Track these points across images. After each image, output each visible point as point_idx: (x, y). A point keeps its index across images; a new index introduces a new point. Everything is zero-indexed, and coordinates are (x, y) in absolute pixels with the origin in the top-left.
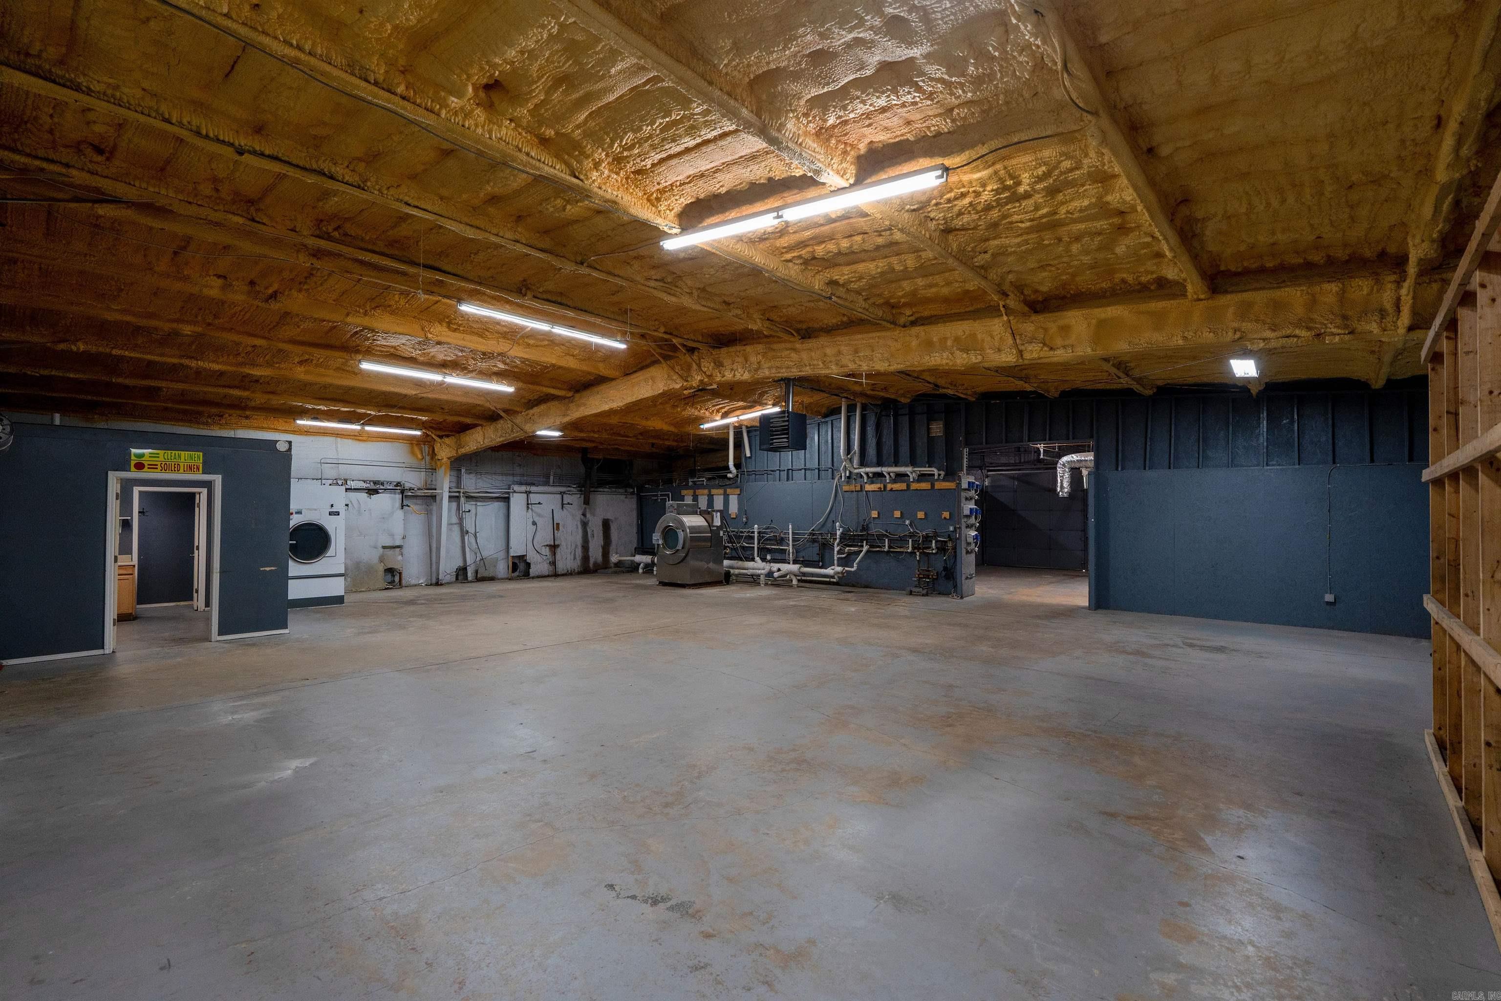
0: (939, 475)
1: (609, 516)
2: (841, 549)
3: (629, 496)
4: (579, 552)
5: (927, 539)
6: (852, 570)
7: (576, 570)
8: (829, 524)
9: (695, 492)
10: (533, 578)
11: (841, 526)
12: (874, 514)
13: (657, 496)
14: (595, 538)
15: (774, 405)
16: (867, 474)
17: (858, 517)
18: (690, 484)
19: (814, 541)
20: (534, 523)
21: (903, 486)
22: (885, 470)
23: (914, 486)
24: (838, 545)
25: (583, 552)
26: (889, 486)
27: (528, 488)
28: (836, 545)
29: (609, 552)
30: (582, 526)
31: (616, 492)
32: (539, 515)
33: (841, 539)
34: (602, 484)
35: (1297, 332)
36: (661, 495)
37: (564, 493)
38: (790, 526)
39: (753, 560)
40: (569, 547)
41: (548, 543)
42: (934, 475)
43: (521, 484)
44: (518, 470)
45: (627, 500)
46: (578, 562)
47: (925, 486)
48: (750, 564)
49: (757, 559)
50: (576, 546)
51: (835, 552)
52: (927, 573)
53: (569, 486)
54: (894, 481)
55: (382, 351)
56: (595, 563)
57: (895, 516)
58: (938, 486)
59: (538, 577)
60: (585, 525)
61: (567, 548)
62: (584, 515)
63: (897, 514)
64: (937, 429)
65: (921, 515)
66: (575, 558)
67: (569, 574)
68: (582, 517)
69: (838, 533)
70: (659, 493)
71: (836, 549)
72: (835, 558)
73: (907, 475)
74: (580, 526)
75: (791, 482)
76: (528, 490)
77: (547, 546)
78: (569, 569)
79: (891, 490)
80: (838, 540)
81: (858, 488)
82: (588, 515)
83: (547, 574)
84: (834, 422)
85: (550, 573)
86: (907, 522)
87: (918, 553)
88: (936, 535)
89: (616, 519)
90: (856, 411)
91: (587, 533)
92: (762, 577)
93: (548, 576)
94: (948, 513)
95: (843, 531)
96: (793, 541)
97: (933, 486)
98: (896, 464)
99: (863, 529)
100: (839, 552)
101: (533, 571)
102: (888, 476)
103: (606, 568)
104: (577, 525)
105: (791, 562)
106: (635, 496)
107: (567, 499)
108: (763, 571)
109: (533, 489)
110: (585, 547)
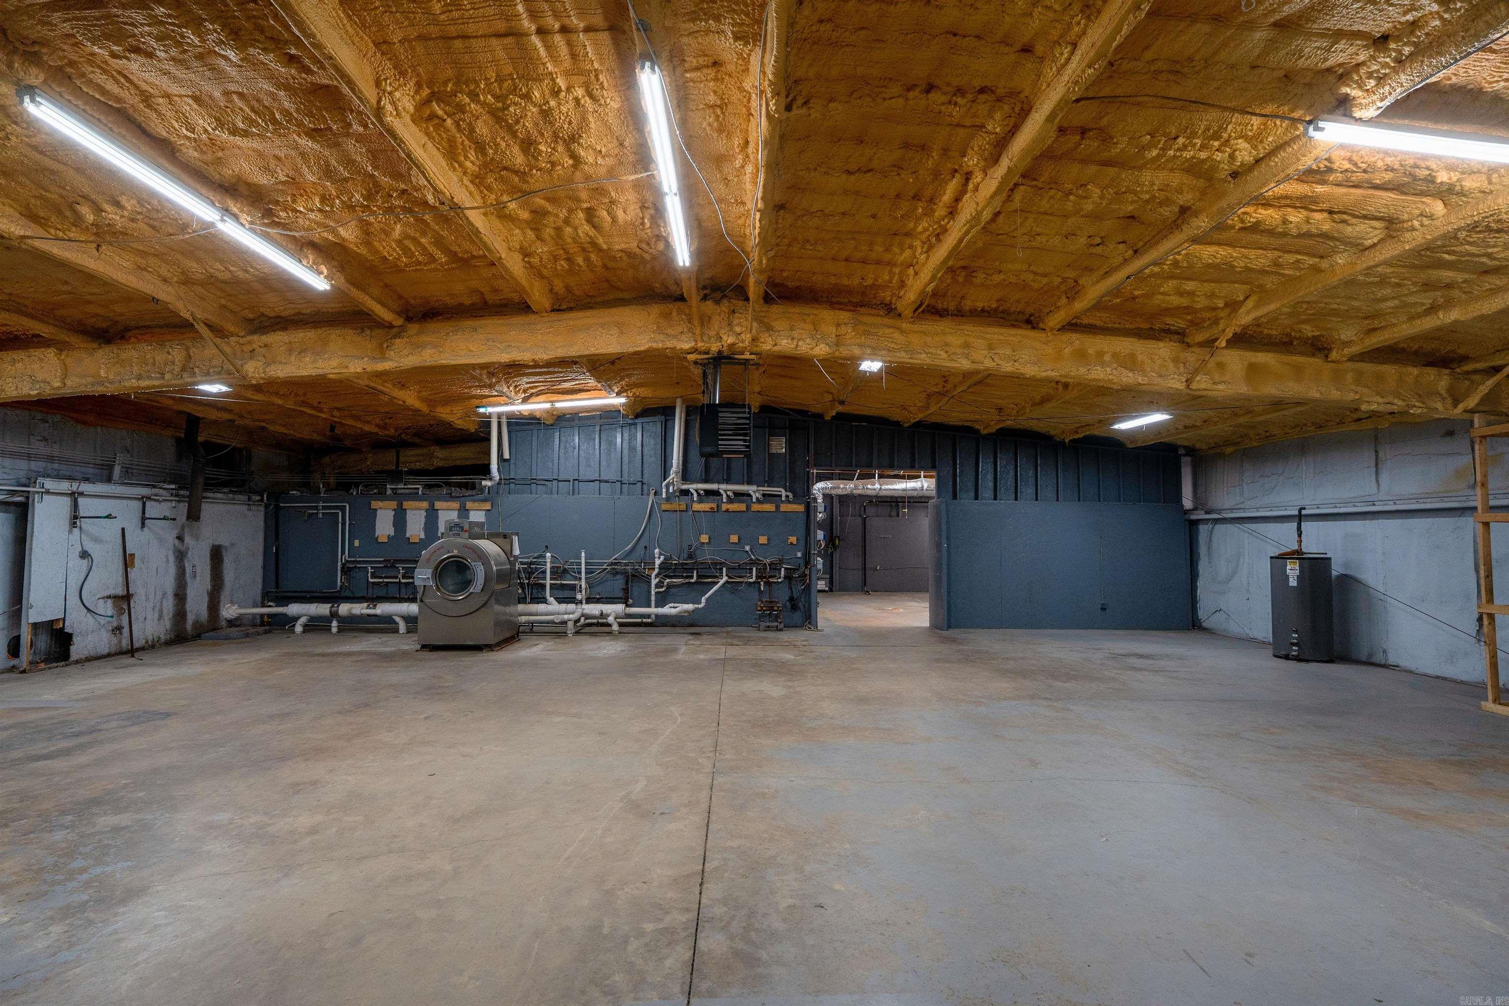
0: (787, 496)
1: (222, 540)
2: (660, 581)
3: (253, 508)
4: (169, 605)
5: (775, 567)
6: (700, 606)
7: (163, 637)
8: (640, 551)
9: (400, 505)
10: (77, 662)
11: (660, 554)
12: (704, 538)
13: (316, 508)
14: (198, 578)
15: (618, 394)
16: (696, 491)
17: (681, 542)
18: (389, 492)
19: (615, 573)
20: (84, 555)
21: (743, 507)
22: (692, 487)
23: (755, 507)
24: (657, 576)
25: (176, 605)
26: (724, 507)
27: (75, 486)
28: (653, 576)
29: (219, 602)
30: (177, 558)
31: (233, 499)
32: (96, 540)
33: (660, 568)
34: (212, 485)
35: (1396, 401)
36: (324, 508)
37: (149, 498)
38: (583, 554)
39: (544, 601)
40: (152, 596)
41: (112, 592)
42: (780, 496)
43: (59, 477)
44: (39, 447)
45: (250, 514)
46: (167, 623)
47: (769, 507)
48: (541, 607)
49: (551, 600)
50: (165, 594)
51: (653, 586)
52: (771, 605)
53: (154, 487)
54: (730, 500)
55: (103, 91)
56: (197, 624)
57: (731, 541)
58: (784, 508)
59: (89, 659)
60: (181, 556)
61: (147, 600)
62: (180, 538)
63: (734, 538)
64: (779, 446)
65: (763, 540)
66: (161, 617)
67: (151, 647)
68: (177, 542)
69: (658, 562)
70: (321, 504)
71: (654, 582)
72: (653, 593)
73: (749, 495)
74: (172, 559)
75: (576, 496)
76: (74, 488)
77: (109, 597)
78: (150, 638)
79: (727, 511)
80: (656, 571)
81: (683, 507)
82: (187, 539)
83: (106, 651)
84: (645, 426)
85: (113, 650)
86: (747, 548)
87: (762, 583)
88: (781, 561)
89: (232, 545)
90: (674, 416)
91: (184, 570)
92: (570, 624)
93: (109, 655)
94: (795, 538)
95: (665, 559)
96: (586, 573)
97: (778, 507)
98: (706, 481)
99: (690, 556)
100: (658, 586)
101: (77, 650)
102: (724, 496)
103: (215, 629)
104: (167, 556)
105: (584, 602)
106: (262, 508)
107: (153, 509)
108: (571, 616)
109: (86, 487)
110: (180, 596)
